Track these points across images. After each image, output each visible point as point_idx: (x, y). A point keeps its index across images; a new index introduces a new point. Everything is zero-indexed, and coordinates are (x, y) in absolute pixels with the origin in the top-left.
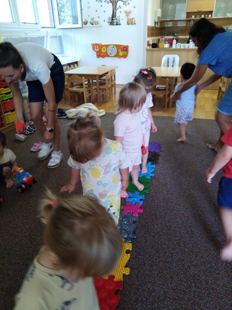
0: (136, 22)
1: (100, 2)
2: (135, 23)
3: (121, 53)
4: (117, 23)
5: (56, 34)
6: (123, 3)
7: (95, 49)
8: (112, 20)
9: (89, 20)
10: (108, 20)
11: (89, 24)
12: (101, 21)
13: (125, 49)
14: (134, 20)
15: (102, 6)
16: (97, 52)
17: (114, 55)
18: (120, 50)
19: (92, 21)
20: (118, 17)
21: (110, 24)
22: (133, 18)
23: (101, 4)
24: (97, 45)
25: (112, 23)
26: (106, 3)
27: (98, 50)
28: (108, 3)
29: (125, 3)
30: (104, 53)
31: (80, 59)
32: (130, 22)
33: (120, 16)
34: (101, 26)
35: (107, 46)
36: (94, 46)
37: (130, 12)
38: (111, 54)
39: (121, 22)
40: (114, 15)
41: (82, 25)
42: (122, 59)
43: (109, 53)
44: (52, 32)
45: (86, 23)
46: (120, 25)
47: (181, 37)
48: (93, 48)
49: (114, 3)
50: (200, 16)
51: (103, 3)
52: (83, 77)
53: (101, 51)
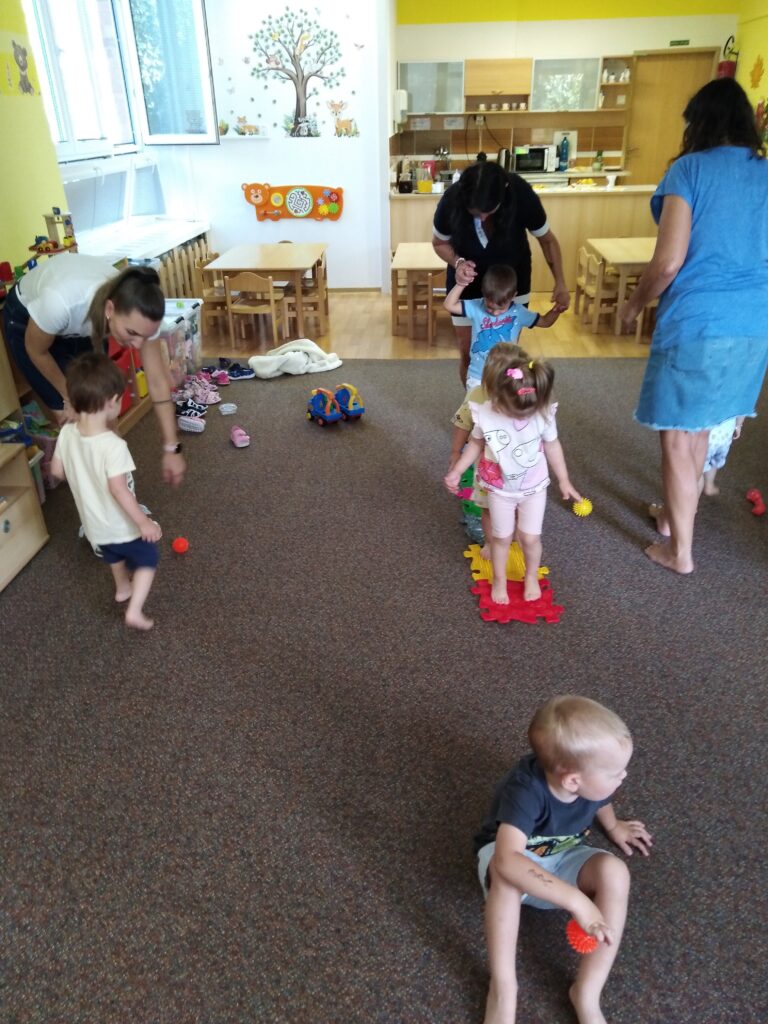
0: (359, 130)
1: (262, 79)
2: (356, 133)
3: (324, 209)
4: (309, 130)
5: (148, 160)
6: (322, 81)
7: (253, 198)
8: (297, 123)
9: (233, 124)
10: (286, 123)
11: (232, 134)
12: (264, 124)
13: (335, 197)
14: (353, 124)
15: (266, 87)
16: (258, 207)
17: (305, 213)
18: (320, 201)
19: (241, 126)
20: (312, 117)
21: (291, 135)
22: (350, 118)
23: (265, 83)
24: (256, 186)
25: (295, 132)
26: (278, 81)
27: (260, 200)
28: (284, 82)
29: (329, 81)
30: (278, 208)
31: (211, 226)
32: (345, 130)
33: (317, 114)
34: (267, 140)
35: (285, 190)
36: (249, 190)
37: (341, 105)
38: (296, 211)
39: (320, 129)
40: (300, 112)
41: (218, 138)
42: (328, 224)
43: (291, 208)
44: (139, 161)
45: (225, 131)
46: (317, 136)
47: (454, 157)
48: (248, 197)
49: (300, 81)
50: (500, 107)
51: (270, 81)
52: (270, 277)
53: (268, 204)
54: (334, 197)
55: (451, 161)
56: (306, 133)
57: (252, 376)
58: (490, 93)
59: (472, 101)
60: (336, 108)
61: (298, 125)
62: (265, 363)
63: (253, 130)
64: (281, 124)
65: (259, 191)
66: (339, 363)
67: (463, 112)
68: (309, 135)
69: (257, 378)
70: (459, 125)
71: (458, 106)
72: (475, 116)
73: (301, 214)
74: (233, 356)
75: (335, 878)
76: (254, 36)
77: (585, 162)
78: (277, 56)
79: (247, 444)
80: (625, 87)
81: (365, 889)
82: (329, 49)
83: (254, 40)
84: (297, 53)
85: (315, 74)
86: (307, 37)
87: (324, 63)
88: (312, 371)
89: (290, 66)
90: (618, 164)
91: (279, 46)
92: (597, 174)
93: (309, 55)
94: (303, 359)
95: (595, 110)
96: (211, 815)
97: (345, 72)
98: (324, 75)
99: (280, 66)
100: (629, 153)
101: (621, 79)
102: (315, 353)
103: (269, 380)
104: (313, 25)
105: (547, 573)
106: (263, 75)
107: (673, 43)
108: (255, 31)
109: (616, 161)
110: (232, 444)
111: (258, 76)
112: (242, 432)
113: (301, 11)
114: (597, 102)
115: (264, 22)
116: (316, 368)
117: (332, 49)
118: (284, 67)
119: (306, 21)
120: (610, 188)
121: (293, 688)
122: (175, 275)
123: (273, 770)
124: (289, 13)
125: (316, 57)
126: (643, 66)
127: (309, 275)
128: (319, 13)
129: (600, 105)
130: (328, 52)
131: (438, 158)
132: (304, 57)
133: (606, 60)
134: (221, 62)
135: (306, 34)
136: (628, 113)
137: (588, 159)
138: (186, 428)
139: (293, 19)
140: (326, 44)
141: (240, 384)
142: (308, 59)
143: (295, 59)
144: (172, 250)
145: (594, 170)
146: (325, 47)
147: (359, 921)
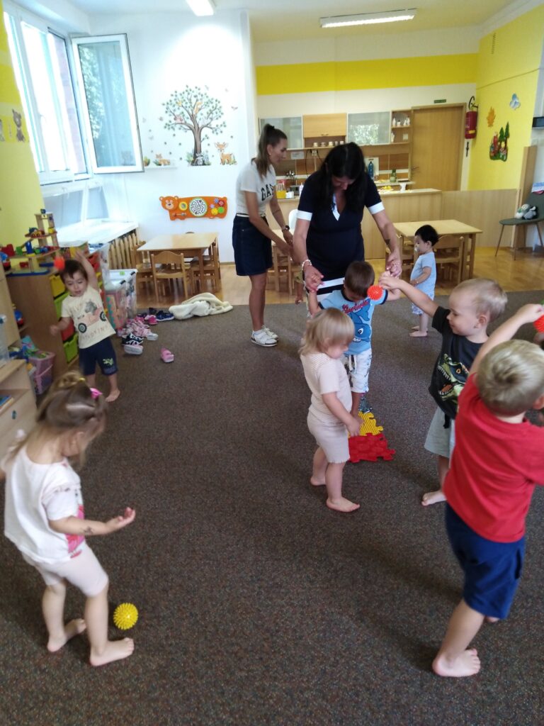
0: (236, 160)
1: (171, 130)
3: (215, 211)
4: (203, 161)
5: (96, 183)
6: (211, 130)
7: (167, 206)
8: (195, 157)
9: (153, 158)
10: (188, 157)
11: (152, 165)
12: (174, 158)
14: (232, 156)
15: (174, 135)
16: (171, 211)
17: (202, 214)
18: (212, 206)
19: (158, 160)
20: (205, 153)
21: (192, 165)
22: (230, 153)
23: (174, 133)
24: (169, 198)
25: (194, 163)
26: (182, 131)
27: (172, 207)
28: (186, 132)
29: (216, 130)
30: (184, 212)
31: (139, 225)
32: (227, 160)
33: (209, 151)
34: (176, 168)
35: (188, 200)
36: (164, 201)
37: (224, 145)
38: (196, 213)
39: (211, 160)
40: (197, 150)
41: (143, 168)
42: (218, 220)
43: (192, 211)
44: (91, 184)
45: (148, 164)
46: (209, 165)
47: (298, 177)
48: (164, 205)
49: (197, 131)
50: (327, 144)
51: (177, 131)
52: (182, 254)
53: (177, 209)
54: (221, 203)
55: (297, 179)
56: (201, 163)
57: (172, 318)
58: (320, 136)
59: (308, 141)
60: (221, 147)
61: (196, 158)
62: (181, 309)
63: (166, 163)
64: (185, 158)
65: (171, 201)
66: (230, 307)
67: (303, 148)
68: (204, 164)
69: (175, 319)
70: (301, 157)
71: (300, 145)
72: (311, 151)
73: (200, 215)
74: (158, 307)
75: (257, 626)
76: (166, 103)
77: (385, 177)
78: (181, 115)
79: (172, 360)
80: (407, 128)
81: (277, 631)
82: (215, 110)
83: (165, 106)
84: (194, 113)
85: (206, 126)
86: (200, 104)
87: (212, 119)
88: (212, 314)
89: (190, 122)
90: (407, 177)
91: (182, 109)
92: (393, 184)
93: (202, 114)
94: (207, 306)
95: (389, 143)
96: (167, 592)
97: (226, 124)
98: (212, 126)
99: (183, 122)
100: (413, 170)
101: (405, 124)
102: (214, 302)
103: (183, 320)
104: (204, 96)
105: (382, 430)
106: (172, 127)
107: (436, 102)
108: (166, 100)
109: (405, 175)
110: (162, 360)
111: (169, 129)
112: (168, 352)
113: (196, 88)
114: (391, 139)
115: (172, 95)
116: (215, 311)
117: (217, 110)
118: (186, 122)
119: (199, 94)
120: (403, 191)
121: (217, 509)
122: (116, 256)
123: (208, 561)
124: (188, 89)
125: (206, 115)
126: (418, 116)
127: (206, 253)
128: (207, 88)
129: (392, 140)
130: (214, 112)
131: (288, 178)
132: (199, 115)
133: (393, 113)
134: (144, 120)
135: (199, 101)
136: (411, 145)
137: (387, 175)
138: (130, 352)
139: (191, 92)
140: (213, 107)
141: (164, 324)
142: (202, 117)
143: (193, 117)
144: (114, 240)
145: (391, 181)
146: (212, 109)
147: (275, 652)
